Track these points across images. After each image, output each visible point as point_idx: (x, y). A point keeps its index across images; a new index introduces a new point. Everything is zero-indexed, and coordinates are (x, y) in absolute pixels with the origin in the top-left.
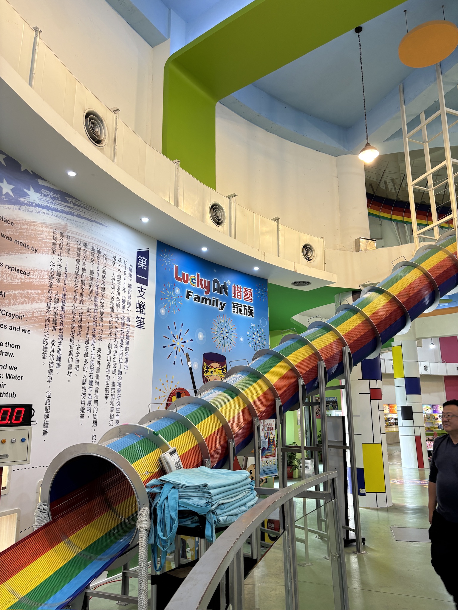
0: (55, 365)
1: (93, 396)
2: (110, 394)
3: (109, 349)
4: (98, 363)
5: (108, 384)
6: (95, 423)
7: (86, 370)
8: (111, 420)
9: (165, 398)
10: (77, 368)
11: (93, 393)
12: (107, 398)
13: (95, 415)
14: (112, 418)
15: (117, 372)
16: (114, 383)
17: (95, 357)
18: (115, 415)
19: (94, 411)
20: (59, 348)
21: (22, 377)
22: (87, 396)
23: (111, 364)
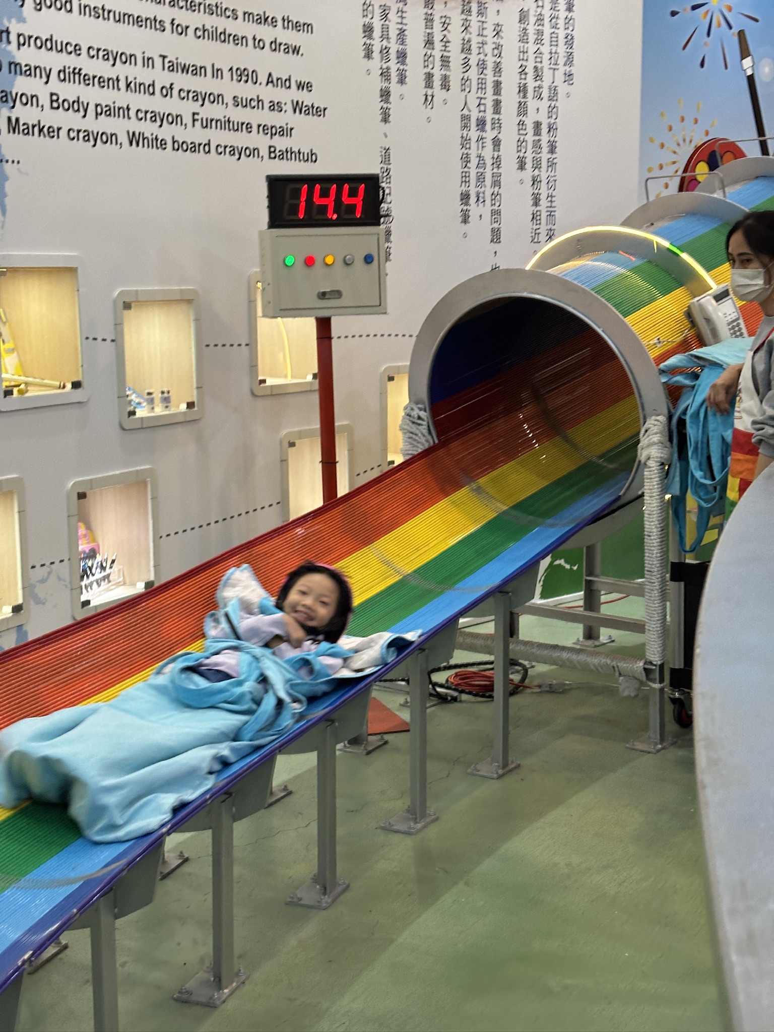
0: (394, 78)
1: (489, 162)
2: (529, 156)
3: (522, 26)
4: (498, 68)
5: (524, 127)
6: (496, 236)
7: (468, 90)
8: (535, 227)
9: (675, 167)
10: (445, 85)
11: (488, 153)
12: (522, 166)
13: (496, 213)
14: (538, 222)
15: (545, 94)
16: (537, 125)
17: (488, 48)
18: (544, 215)
19: (493, 202)
20: (400, 26)
21: (325, 109)
22: (474, 161)
23: (530, 70)
